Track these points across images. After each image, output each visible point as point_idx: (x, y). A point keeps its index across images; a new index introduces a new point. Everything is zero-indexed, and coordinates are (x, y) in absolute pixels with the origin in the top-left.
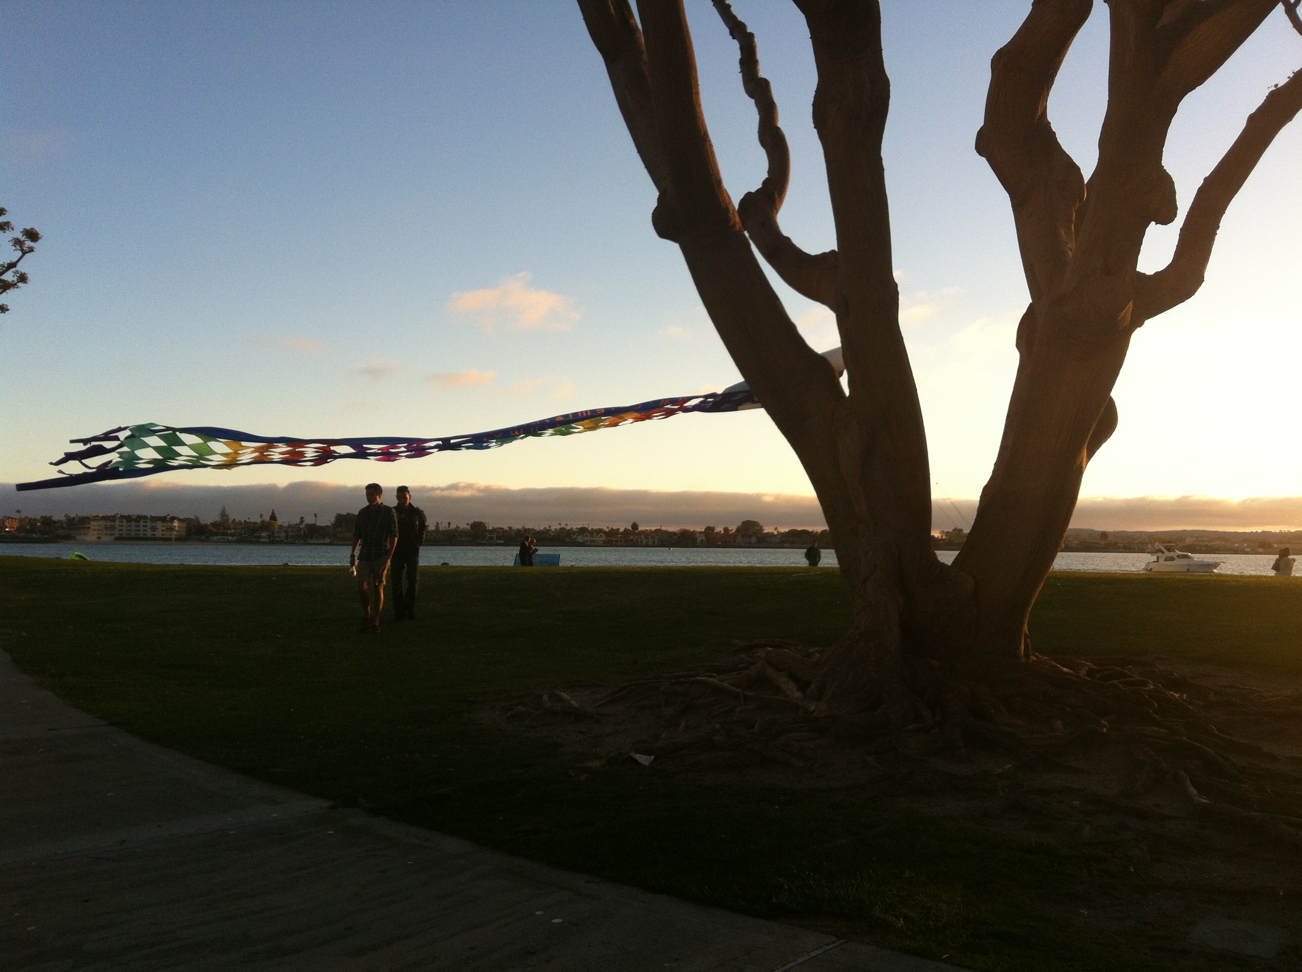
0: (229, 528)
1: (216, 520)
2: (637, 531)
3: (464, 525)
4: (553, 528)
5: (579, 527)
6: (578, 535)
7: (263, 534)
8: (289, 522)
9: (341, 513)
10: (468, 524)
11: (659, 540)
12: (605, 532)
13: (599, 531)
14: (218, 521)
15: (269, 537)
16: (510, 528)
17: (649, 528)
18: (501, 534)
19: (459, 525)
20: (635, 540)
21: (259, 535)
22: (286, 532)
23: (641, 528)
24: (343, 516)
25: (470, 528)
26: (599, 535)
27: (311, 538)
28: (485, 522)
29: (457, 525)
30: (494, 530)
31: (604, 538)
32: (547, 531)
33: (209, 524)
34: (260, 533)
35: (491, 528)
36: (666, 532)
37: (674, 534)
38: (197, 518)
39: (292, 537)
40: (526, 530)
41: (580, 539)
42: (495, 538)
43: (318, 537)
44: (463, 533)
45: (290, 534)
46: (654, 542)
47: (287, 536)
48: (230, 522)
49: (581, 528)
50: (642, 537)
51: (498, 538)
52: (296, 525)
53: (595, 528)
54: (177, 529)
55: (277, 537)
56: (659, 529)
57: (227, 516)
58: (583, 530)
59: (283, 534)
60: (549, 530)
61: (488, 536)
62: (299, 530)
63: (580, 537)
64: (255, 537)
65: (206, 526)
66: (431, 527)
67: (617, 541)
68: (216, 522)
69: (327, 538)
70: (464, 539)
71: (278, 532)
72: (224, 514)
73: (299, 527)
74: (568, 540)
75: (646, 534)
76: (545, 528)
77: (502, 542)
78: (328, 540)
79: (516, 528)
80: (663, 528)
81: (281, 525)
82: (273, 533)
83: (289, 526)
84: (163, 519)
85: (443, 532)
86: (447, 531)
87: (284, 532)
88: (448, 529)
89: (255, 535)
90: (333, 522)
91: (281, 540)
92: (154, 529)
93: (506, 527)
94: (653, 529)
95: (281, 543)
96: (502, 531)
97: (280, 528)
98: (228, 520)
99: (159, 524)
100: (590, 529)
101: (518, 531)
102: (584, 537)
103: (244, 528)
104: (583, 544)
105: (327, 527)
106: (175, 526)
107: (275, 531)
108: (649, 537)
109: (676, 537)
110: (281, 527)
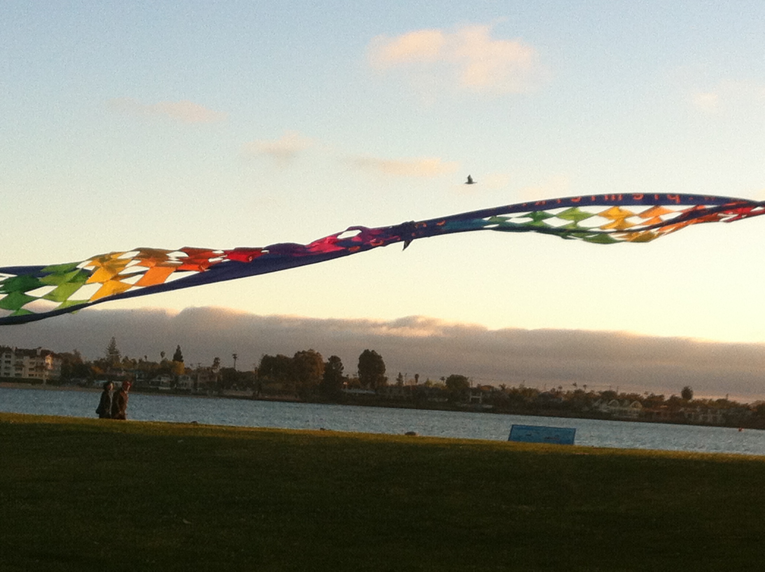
0: (119, 370)
1: (102, 357)
2: (690, 401)
3: (436, 380)
4: (565, 390)
5: (604, 390)
6: (601, 403)
7: (164, 380)
8: (199, 364)
9: (269, 355)
10: (443, 379)
11: (724, 416)
12: (641, 400)
13: (633, 398)
14: (104, 359)
15: (172, 384)
16: (503, 387)
17: (708, 398)
18: (489, 395)
19: (430, 379)
20: (686, 414)
21: (158, 380)
22: (195, 378)
23: (696, 397)
24: (272, 358)
25: (445, 384)
26: (633, 404)
27: (228, 388)
28: (467, 377)
29: (428, 379)
30: (479, 390)
31: (639, 408)
32: (555, 394)
33: (92, 362)
34: (160, 379)
35: (475, 386)
36: (734, 405)
37: (746, 407)
38: (77, 354)
39: (202, 385)
40: (525, 391)
41: (604, 408)
42: (481, 400)
43: (237, 388)
44: (436, 391)
45: (199, 381)
46: (715, 418)
47: (195, 384)
48: (121, 361)
49: (606, 392)
50: (698, 410)
51: (485, 401)
52: (208, 369)
53: (628, 392)
54: (50, 367)
55: (183, 384)
56: (723, 400)
57: (117, 352)
58: (608, 396)
59: (190, 382)
60: (558, 393)
61: (471, 397)
62: (212, 375)
63: (604, 405)
64: (153, 384)
65: (88, 364)
66: (392, 381)
67: (658, 414)
68: (101, 359)
69: (249, 389)
70: (436, 400)
71: (184, 378)
72: (112, 350)
73: (212, 372)
74: (586, 409)
75: (704, 406)
76: (554, 389)
77: (491, 406)
78: (250, 393)
79: (511, 388)
80: (731, 399)
81: (188, 368)
82: (177, 378)
83: (199, 370)
84: (32, 353)
85: (407, 388)
86: (413, 387)
87: (192, 378)
88: (415, 384)
89: (154, 380)
90: (258, 367)
91: (187, 390)
92: (19, 366)
93: (496, 385)
94: (715, 398)
95: (185, 393)
96: (491, 390)
97: (186, 372)
98: (117, 358)
99: (26, 360)
100: (619, 394)
101: (515, 391)
102: (611, 405)
103: (139, 370)
104: (608, 417)
105: (249, 373)
106: (48, 364)
107: (181, 377)
108: (709, 410)
109: (750, 413)
110: (188, 370)
